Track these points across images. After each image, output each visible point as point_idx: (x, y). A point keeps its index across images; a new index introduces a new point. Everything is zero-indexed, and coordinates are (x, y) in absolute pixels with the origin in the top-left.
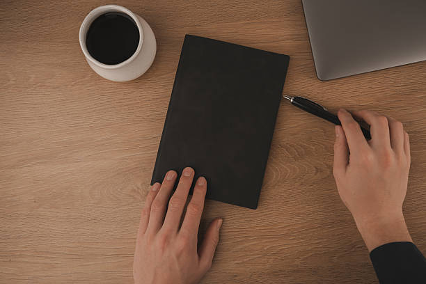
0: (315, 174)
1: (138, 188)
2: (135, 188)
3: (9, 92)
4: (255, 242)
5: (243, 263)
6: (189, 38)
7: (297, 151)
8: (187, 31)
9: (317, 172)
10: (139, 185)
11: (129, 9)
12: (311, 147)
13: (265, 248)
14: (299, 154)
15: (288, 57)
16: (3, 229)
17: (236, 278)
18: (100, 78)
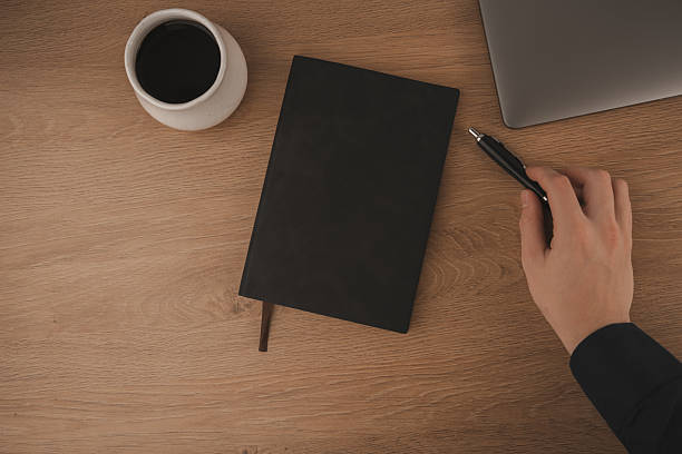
0: (501, 278)
1: (219, 300)
2: (214, 299)
3: (12, 148)
4: (404, 386)
5: (387, 418)
6: (299, 61)
7: (472, 241)
8: (296, 50)
9: (503, 273)
10: (220, 293)
11: (204, 15)
12: (494, 234)
13: (421, 395)
14: (474, 246)
15: (457, 91)
16: (4, 364)
17: (377, 442)
18: (158, 125)
